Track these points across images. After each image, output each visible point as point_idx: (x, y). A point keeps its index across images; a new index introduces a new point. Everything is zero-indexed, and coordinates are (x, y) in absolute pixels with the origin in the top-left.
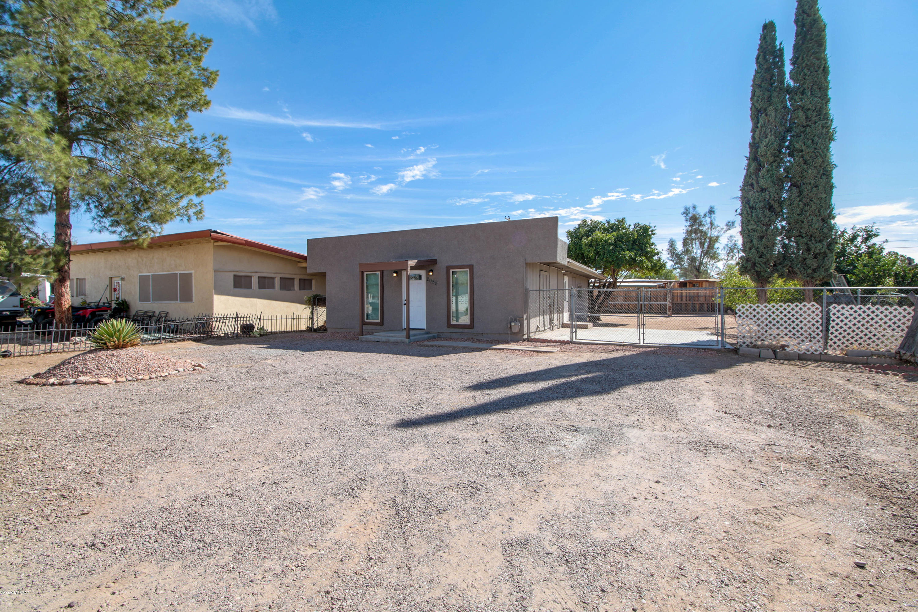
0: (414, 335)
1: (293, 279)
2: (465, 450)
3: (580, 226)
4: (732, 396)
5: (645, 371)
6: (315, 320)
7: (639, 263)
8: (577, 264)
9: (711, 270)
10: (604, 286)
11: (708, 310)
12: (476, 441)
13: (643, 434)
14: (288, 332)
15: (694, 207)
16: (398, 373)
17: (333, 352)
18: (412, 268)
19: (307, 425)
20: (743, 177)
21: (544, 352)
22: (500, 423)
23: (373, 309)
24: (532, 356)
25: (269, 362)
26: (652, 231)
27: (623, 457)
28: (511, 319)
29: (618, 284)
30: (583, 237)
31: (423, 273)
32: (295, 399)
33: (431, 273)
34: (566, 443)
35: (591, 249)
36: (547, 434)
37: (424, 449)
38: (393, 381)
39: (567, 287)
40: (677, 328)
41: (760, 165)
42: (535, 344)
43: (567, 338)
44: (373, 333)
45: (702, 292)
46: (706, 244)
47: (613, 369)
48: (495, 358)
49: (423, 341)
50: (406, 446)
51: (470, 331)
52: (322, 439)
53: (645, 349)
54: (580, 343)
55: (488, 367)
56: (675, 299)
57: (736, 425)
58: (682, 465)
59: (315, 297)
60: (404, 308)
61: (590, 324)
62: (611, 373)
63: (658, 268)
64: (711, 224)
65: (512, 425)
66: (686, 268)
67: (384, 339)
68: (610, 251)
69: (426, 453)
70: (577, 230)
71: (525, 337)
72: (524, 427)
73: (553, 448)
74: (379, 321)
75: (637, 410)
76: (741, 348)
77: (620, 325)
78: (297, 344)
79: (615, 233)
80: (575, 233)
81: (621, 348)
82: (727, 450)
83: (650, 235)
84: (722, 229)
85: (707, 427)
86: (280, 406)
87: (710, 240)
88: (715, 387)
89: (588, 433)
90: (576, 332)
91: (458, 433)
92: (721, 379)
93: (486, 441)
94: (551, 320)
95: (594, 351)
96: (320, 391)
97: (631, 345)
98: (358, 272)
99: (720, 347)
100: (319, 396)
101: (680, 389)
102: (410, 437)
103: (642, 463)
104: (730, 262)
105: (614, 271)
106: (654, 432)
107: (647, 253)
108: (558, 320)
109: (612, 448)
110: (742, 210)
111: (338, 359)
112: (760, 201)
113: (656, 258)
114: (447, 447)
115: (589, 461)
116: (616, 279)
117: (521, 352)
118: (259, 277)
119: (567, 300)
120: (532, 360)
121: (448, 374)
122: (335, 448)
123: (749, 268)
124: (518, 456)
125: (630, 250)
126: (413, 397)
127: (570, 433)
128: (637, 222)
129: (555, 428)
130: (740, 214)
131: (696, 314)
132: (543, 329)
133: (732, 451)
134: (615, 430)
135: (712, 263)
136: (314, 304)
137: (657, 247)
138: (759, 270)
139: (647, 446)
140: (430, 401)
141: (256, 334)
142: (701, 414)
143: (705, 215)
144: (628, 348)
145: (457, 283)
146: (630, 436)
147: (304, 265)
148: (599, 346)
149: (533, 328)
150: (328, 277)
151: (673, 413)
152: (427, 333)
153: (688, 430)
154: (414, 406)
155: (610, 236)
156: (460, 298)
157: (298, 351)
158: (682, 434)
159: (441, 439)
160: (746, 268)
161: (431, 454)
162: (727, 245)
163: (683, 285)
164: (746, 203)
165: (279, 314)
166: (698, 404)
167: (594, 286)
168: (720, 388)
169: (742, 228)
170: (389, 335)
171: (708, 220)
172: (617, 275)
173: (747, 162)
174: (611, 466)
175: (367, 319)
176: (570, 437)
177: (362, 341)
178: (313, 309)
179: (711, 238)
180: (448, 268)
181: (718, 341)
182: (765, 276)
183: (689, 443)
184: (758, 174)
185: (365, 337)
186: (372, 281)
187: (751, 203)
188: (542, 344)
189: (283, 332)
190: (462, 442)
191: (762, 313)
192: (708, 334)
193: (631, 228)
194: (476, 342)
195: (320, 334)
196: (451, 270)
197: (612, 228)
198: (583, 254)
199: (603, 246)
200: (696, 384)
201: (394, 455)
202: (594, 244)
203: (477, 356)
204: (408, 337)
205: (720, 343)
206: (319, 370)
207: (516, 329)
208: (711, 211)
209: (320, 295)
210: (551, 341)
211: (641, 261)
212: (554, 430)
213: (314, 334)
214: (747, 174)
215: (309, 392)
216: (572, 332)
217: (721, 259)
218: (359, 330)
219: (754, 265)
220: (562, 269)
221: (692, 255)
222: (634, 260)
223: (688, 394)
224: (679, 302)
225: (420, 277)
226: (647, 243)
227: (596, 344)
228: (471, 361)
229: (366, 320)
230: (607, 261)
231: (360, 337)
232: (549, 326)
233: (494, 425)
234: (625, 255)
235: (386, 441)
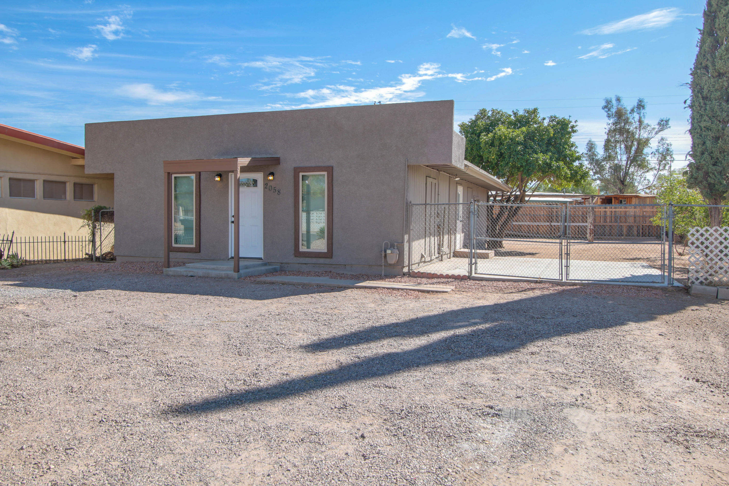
0: (247, 267)
1: (64, 183)
2: (329, 452)
3: (477, 118)
4: (699, 355)
5: (576, 320)
6: (98, 244)
7: (555, 170)
8: (477, 169)
9: (639, 183)
10: (508, 200)
11: (638, 235)
12: (346, 437)
13: (594, 417)
14: (56, 262)
15: (618, 100)
16: (223, 325)
17: (123, 293)
18: (244, 169)
19: (72, 415)
20: (695, 57)
21: (433, 292)
22: (381, 405)
23: (186, 229)
24: (417, 298)
25: (21, 307)
26: (573, 127)
27: (573, 458)
28: (386, 244)
29: (527, 199)
30: (481, 132)
31: (259, 176)
32: (56, 369)
33: (271, 178)
34: (485, 437)
35: (492, 149)
36: (453, 421)
37: (264, 453)
38: (214, 338)
39: (461, 201)
40: (603, 258)
41: (717, 42)
42: (419, 280)
43: (463, 271)
44: (184, 264)
45: (631, 210)
46: (633, 149)
47: (533, 317)
48: (366, 301)
49: (260, 275)
50: (234, 449)
51: (327, 261)
52: (95, 440)
53: (569, 288)
54: (482, 279)
55: (356, 314)
56: (598, 220)
57: (715, 399)
58: (661, 468)
59: (97, 210)
60: (232, 228)
61: (491, 253)
62: (531, 322)
63: (579, 177)
64: (640, 122)
65: (399, 406)
66: (607, 180)
67: (200, 273)
68: (518, 153)
69: (268, 460)
70: (474, 123)
71: (406, 270)
72: (419, 411)
73: (466, 445)
74: (194, 246)
75: (577, 379)
76: (694, 286)
77: (530, 254)
78: (68, 280)
79: (524, 129)
80: (470, 127)
81: (538, 285)
82: (716, 441)
83: (569, 133)
84: (654, 129)
85: (679, 404)
86: (30, 380)
87: (639, 144)
88: (672, 341)
89: (515, 419)
90: (476, 263)
91: (317, 424)
92: (677, 329)
93: (363, 437)
94: (440, 246)
95: (501, 290)
96: (98, 356)
97: (550, 282)
98: (162, 175)
99: (666, 284)
100: (96, 362)
101: (628, 346)
102: (241, 432)
103: (601, 466)
104: (662, 173)
105: (522, 181)
106: (609, 414)
107: (565, 157)
108: (449, 247)
109: (554, 443)
110: (693, 101)
111: (129, 303)
112: (716, 90)
113: (576, 163)
114: (301, 449)
115: (524, 466)
116: (524, 191)
117: (401, 292)
118: (10, 179)
119: (461, 219)
120: (417, 304)
121: (298, 326)
122: (116, 455)
123: (700, 179)
124: (415, 462)
125: (545, 152)
126: (246, 363)
127: (489, 420)
128: (553, 115)
129: (464, 412)
130: (691, 107)
131: (622, 240)
132: (428, 259)
133: (723, 442)
134: (552, 411)
135: (639, 173)
136: (97, 220)
137: (577, 150)
138: (712, 181)
139: (603, 437)
140: (272, 369)
141: (5, 264)
142: (664, 383)
143: (632, 111)
144: (547, 286)
145: (308, 193)
146: (576, 422)
147: (80, 162)
148: (507, 284)
149: (416, 258)
150: (117, 181)
151: (627, 383)
152: (265, 264)
153: (654, 409)
154: (247, 379)
155: (518, 132)
156: (314, 215)
157: (69, 291)
158: (648, 416)
159: (291, 434)
160: (696, 179)
161: (276, 463)
162: (657, 150)
163: (607, 201)
164: (698, 92)
165: (41, 235)
166: (657, 367)
167: (495, 200)
168: (680, 342)
169: (692, 124)
170: (208, 266)
171: (637, 117)
172: (526, 186)
173: (699, 36)
174: (558, 474)
175: (176, 242)
176: (489, 426)
177: (168, 276)
178: (94, 227)
179: (639, 141)
180: (297, 171)
181: (663, 276)
182: (721, 190)
183: (662, 430)
184: (714, 54)
185: (172, 270)
186: (183, 188)
187: (705, 91)
188: (430, 281)
189: (47, 262)
190: (325, 439)
191: (711, 239)
192: (643, 266)
193: (546, 123)
194: (335, 278)
195: (104, 264)
196: (301, 174)
197: (520, 122)
198: (481, 157)
199: (509, 146)
200: (648, 338)
201: (214, 466)
202: (497, 143)
203: (340, 298)
204: (237, 269)
205: (666, 279)
206: (98, 321)
207: (393, 259)
208: (640, 106)
209: (105, 208)
210: (441, 276)
211: (558, 167)
212: (464, 414)
213: (95, 265)
214: (700, 52)
215: (80, 356)
216: (471, 264)
217: (651, 169)
218: (163, 260)
219: (707, 174)
220: (456, 176)
221: (616, 162)
222: (549, 166)
223: (640, 353)
224: (602, 223)
225: (255, 182)
226: (566, 143)
227: (504, 280)
228: (331, 306)
229: (174, 245)
230: (514, 167)
231: (165, 269)
232: (437, 255)
233: (373, 407)
234: (537, 159)
235: (201, 441)
